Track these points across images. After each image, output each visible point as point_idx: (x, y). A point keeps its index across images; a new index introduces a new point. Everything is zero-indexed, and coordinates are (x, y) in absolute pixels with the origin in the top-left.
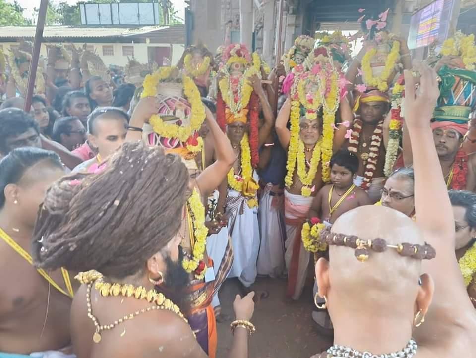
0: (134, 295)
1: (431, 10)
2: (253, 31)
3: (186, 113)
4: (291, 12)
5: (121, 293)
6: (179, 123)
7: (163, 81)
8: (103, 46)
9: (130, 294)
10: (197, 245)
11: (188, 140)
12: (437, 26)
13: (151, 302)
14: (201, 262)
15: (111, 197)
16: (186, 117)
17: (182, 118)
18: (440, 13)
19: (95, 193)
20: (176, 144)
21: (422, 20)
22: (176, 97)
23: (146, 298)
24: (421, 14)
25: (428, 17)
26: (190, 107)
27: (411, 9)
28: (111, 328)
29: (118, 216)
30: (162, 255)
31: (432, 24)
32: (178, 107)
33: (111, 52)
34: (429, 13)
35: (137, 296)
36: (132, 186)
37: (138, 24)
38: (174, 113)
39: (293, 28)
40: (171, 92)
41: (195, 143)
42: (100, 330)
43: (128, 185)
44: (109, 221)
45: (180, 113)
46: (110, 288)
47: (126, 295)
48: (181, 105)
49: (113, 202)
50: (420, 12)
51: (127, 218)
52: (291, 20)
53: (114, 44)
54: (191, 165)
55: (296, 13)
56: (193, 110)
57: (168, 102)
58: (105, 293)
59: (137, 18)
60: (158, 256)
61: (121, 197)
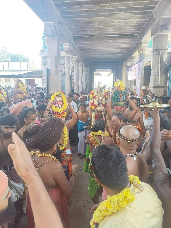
0: (48, 156)
1: (135, 67)
2: (71, 74)
3: (62, 105)
4: (84, 66)
5: (44, 156)
6: (60, 108)
7: (57, 96)
8: (6, 79)
9: (47, 156)
10: (64, 142)
11: (62, 113)
12: (137, 73)
13: (52, 158)
14: (65, 147)
15: (49, 127)
16: (62, 107)
17: (60, 107)
18: (138, 68)
19: (46, 126)
20: (59, 114)
21: (132, 70)
22: (59, 101)
23: (51, 157)
24: (132, 68)
25: (134, 69)
26: (63, 103)
27: (128, 66)
28: (41, 165)
29: (51, 132)
30: (56, 146)
31: (136, 72)
32: (60, 103)
33: (9, 81)
34: (134, 68)
35: (49, 157)
36: (54, 125)
37: (20, 70)
38: (58, 105)
39: (85, 72)
40: (59, 99)
41: (64, 114)
42: (38, 166)
43: (53, 125)
44: (50, 133)
45: (60, 106)
46: (41, 155)
47: (46, 156)
48: (61, 103)
49: (50, 128)
50: (131, 67)
51: (53, 132)
52: (84, 69)
53: (11, 78)
54: (64, 119)
55: (86, 66)
56: (64, 105)
57: (57, 102)
58: (40, 156)
59: (20, 68)
60: (55, 146)
61: (52, 127)
